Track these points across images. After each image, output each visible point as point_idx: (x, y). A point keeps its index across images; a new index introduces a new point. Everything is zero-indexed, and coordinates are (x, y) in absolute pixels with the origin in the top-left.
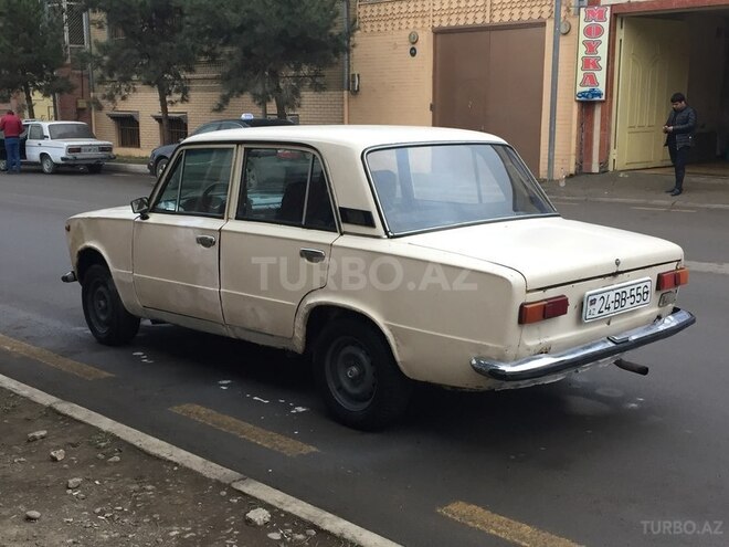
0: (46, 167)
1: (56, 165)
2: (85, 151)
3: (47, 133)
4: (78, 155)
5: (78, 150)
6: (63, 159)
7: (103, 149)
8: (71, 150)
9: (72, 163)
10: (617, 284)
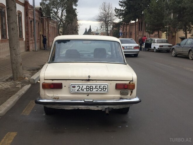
0: (155, 50)
1: (157, 50)
2: (164, 46)
3: (156, 42)
4: (162, 48)
5: (162, 46)
6: (158, 48)
7: (169, 46)
8: (160, 46)
9: (160, 49)
10: (89, 83)
